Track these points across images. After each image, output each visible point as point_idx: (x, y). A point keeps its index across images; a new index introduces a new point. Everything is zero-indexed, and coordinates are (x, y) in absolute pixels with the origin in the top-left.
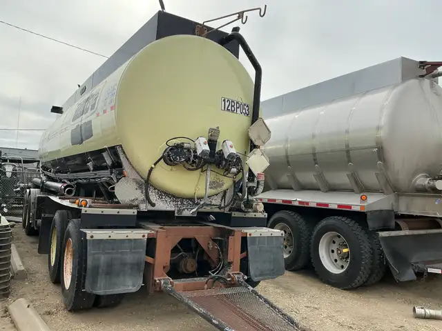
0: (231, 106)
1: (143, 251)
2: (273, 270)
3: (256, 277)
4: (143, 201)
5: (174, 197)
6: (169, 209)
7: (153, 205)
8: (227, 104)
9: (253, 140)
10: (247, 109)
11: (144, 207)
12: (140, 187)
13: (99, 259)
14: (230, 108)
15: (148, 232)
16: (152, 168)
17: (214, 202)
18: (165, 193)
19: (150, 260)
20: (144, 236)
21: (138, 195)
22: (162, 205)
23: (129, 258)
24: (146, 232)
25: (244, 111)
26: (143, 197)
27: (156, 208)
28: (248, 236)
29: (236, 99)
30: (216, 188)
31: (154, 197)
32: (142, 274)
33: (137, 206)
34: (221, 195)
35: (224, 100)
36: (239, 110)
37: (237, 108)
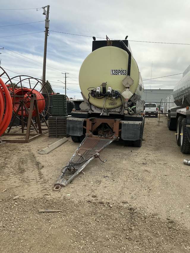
0: (116, 72)
1: (82, 124)
2: (134, 137)
3: (124, 138)
4: (90, 110)
5: (100, 108)
6: (98, 113)
7: (93, 111)
8: (113, 72)
9: (125, 85)
10: (125, 72)
11: (90, 112)
12: (89, 105)
13: (70, 126)
14: (115, 73)
15: (85, 119)
17: (116, 110)
18: (97, 107)
19: (85, 127)
21: (88, 108)
22: (96, 111)
23: (78, 126)
24: (83, 119)
26: (89, 108)
27: (94, 112)
28: (122, 123)
29: (118, 70)
30: (113, 105)
31: (93, 109)
33: (88, 111)
35: (112, 71)
36: (120, 73)
37: (119, 72)
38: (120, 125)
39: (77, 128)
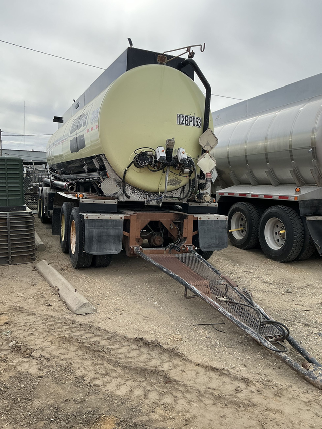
0: (185, 120)
1: (121, 228)
2: (219, 244)
3: (204, 248)
4: (121, 195)
5: (144, 191)
6: (140, 200)
7: (129, 197)
8: (182, 119)
9: (203, 146)
10: (199, 121)
11: (122, 199)
12: (119, 185)
13: (92, 232)
14: (184, 122)
15: (125, 215)
16: (126, 171)
17: (174, 195)
18: (137, 189)
19: (126, 234)
20: (121, 218)
21: (118, 190)
22: (135, 197)
23: (112, 232)
24: (123, 216)
25: (196, 123)
26: (121, 191)
27: (131, 199)
28: (199, 219)
29: (188, 114)
30: (175, 184)
31: (129, 192)
32: (121, 243)
33: (117, 198)
34: (181, 189)
35: (179, 116)
36: (191, 123)
37: (190, 121)
38: (196, 222)
39: (110, 236)
